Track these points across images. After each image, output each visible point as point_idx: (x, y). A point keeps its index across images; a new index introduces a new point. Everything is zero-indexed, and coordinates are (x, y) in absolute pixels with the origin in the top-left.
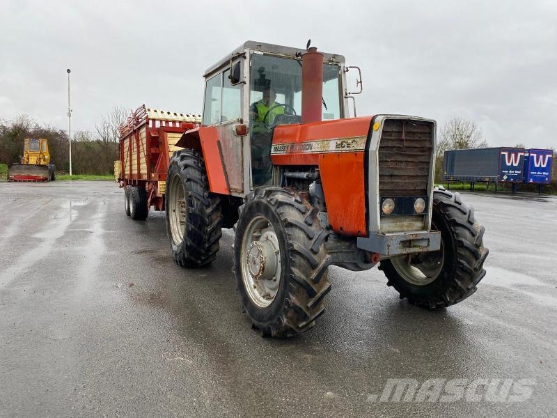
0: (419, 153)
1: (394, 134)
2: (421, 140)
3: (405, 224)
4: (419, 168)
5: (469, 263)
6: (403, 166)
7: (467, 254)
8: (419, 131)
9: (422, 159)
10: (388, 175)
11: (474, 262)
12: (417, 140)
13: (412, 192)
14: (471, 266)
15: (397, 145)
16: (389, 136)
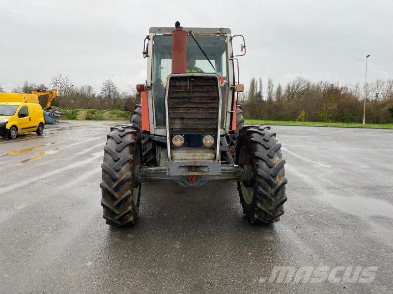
0: (209, 101)
1: (182, 88)
2: (209, 91)
3: (197, 154)
4: (210, 113)
5: (264, 189)
6: (194, 111)
7: (262, 181)
8: (206, 84)
9: (212, 105)
10: (180, 118)
11: (270, 188)
12: (205, 92)
13: (203, 130)
14: (267, 192)
15: (187, 96)
16: (179, 89)
